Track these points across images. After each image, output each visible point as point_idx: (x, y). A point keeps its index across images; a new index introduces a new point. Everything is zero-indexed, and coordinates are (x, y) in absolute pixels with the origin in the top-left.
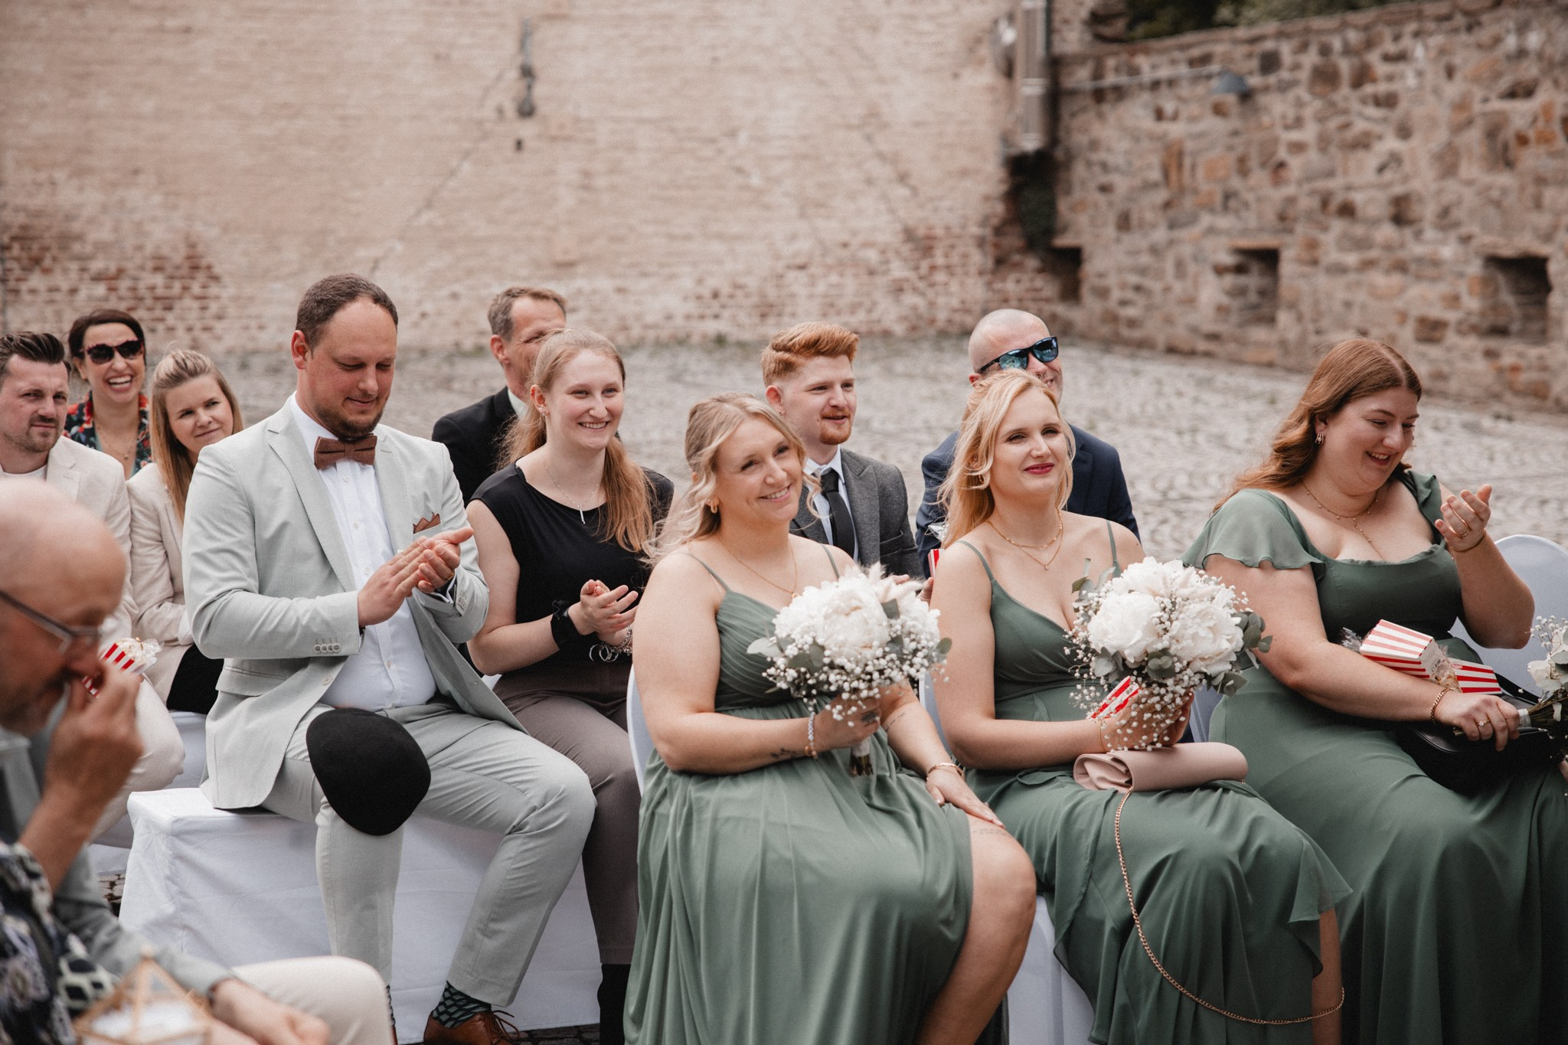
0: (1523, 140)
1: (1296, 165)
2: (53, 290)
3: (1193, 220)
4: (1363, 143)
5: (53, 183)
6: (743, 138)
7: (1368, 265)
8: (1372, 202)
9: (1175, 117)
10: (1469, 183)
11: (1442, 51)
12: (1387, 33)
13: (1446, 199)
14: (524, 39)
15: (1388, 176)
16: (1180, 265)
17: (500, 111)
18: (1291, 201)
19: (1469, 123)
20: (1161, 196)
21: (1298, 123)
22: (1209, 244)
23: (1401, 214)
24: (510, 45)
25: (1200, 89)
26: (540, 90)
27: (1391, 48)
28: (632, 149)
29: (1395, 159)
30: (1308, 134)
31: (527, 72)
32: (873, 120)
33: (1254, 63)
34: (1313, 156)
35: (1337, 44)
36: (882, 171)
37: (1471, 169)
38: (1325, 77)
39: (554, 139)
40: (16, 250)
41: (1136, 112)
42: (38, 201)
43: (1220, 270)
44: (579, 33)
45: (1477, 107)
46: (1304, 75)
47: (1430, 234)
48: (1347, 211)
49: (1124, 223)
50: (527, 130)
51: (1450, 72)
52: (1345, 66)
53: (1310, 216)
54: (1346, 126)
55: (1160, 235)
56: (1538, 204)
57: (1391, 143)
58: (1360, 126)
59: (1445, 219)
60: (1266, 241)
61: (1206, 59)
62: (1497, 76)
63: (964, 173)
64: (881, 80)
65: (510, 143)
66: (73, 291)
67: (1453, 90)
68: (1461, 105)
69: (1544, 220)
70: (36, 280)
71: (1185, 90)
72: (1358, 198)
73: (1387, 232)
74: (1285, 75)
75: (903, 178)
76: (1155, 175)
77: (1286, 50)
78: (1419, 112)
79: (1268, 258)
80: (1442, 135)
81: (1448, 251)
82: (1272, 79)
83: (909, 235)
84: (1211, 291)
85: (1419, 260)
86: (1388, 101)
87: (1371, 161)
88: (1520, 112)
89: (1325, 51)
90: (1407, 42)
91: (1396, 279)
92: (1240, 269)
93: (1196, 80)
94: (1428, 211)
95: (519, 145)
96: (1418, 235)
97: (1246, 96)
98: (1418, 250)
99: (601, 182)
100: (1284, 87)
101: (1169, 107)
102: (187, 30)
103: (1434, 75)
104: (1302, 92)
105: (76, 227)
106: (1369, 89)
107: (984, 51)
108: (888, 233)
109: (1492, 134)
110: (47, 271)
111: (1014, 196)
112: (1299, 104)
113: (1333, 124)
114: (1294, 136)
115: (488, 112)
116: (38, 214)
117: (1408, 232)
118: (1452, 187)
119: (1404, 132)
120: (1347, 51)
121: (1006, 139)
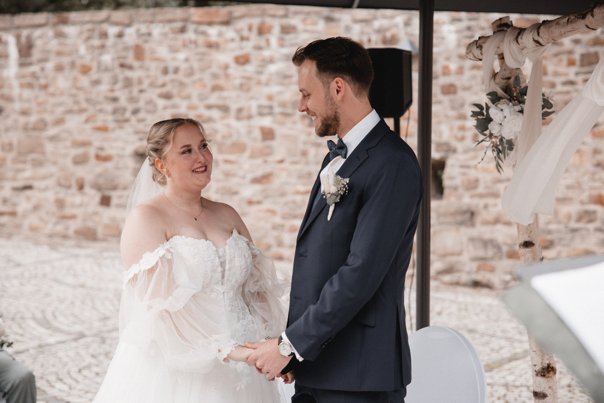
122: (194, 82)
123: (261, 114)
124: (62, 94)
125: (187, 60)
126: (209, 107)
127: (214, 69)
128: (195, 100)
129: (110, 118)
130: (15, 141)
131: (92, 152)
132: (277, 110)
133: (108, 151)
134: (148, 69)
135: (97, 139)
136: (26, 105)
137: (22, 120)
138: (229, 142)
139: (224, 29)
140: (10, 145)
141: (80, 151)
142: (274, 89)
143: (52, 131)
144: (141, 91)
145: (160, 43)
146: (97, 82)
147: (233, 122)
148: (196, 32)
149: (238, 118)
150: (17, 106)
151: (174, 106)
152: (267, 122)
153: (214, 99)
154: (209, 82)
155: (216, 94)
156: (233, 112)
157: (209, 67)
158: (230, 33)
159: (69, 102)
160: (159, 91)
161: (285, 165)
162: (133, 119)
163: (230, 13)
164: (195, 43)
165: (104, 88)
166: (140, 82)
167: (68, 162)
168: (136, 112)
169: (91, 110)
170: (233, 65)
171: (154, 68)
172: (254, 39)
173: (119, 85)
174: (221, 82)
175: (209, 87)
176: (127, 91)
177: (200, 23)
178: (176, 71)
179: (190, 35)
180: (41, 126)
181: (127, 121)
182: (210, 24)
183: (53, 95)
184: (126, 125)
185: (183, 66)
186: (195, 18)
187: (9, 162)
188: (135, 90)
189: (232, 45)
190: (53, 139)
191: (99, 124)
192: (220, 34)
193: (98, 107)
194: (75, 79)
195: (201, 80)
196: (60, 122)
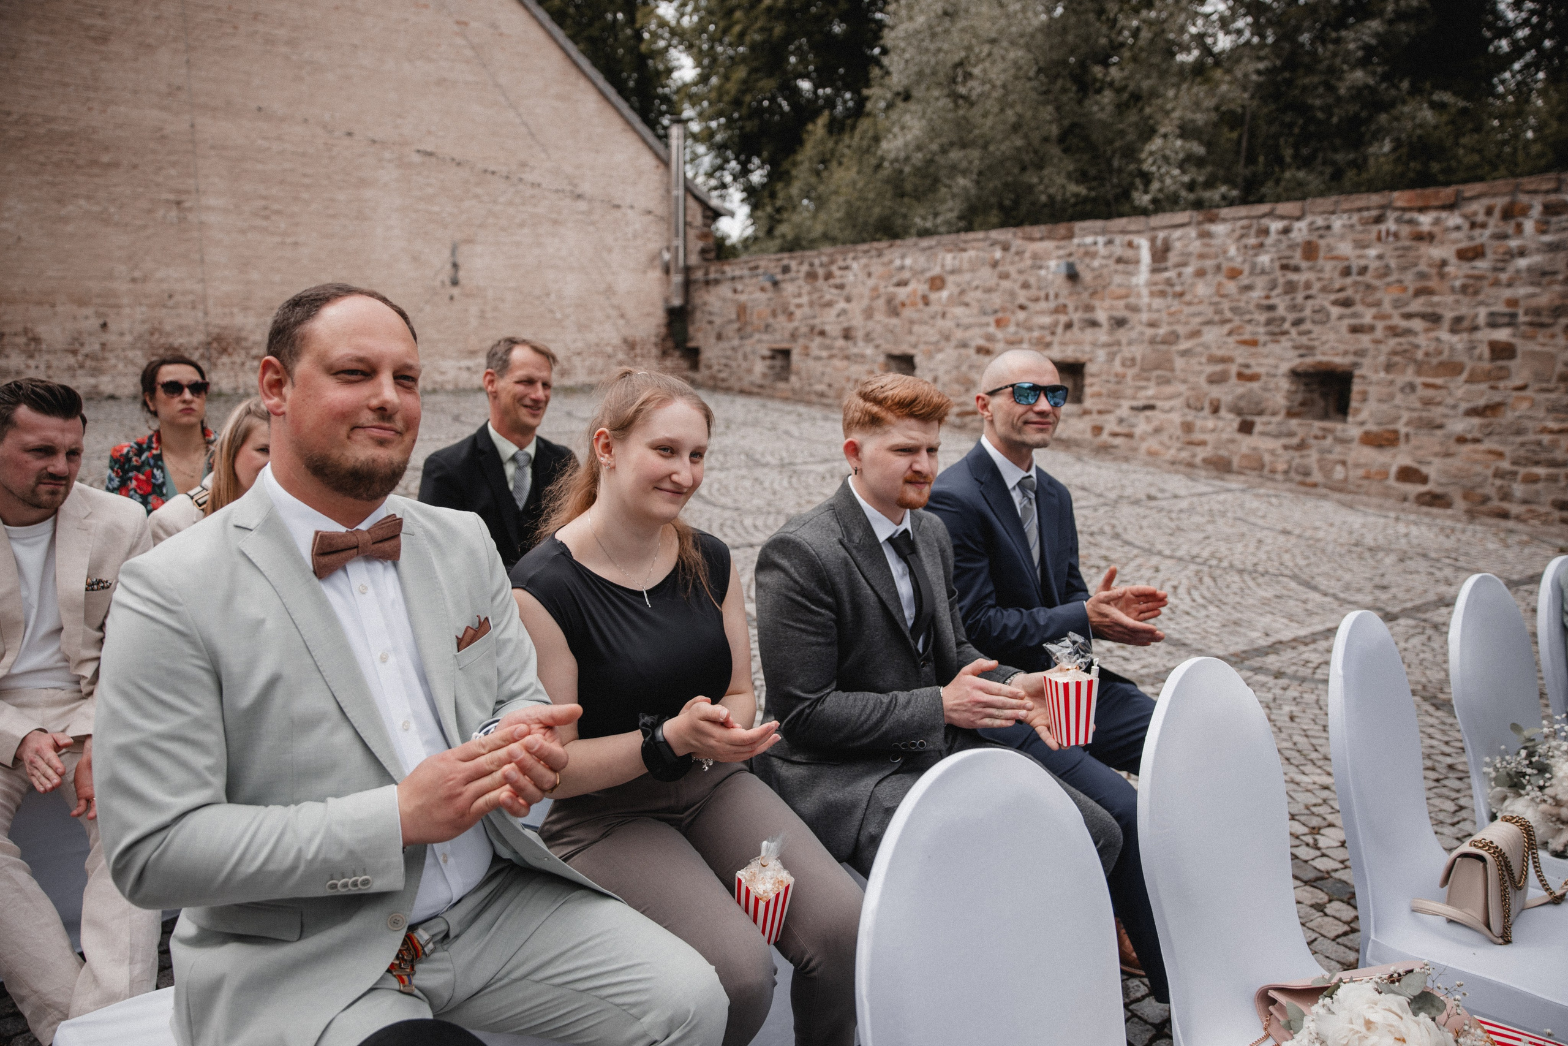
0: (903, 305)
1: (798, 313)
2: (233, 363)
3: (751, 336)
4: (829, 304)
5: (232, 314)
6: (553, 297)
7: (831, 357)
8: (833, 329)
9: (742, 292)
10: (879, 322)
11: (866, 266)
12: (839, 257)
13: (869, 329)
14: (454, 250)
15: (842, 318)
16: (745, 357)
17: (443, 283)
18: (796, 329)
19: (878, 297)
20: (736, 326)
21: (799, 295)
22: (758, 346)
23: (847, 335)
24: (447, 253)
25: (754, 280)
26: (461, 274)
27: (841, 263)
28: (503, 300)
29: (844, 312)
30: (805, 300)
31: (455, 266)
32: (609, 291)
33: (778, 270)
34: (806, 310)
35: (817, 262)
36: (614, 313)
37: (879, 316)
38: (812, 276)
39: (467, 296)
40: (215, 345)
41: (725, 290)
42: (224, 322)
43: (764, 358)
44: (479, 249)
45: (882, 290)
46: (802, 275)
47: (861, 344)
48: (822, 333)
49: (719, 337)
50: (455, 291)
51: (869, 275)
52: (821, 272)
53: (805, 335)
54: (821, 297)
55: (736, 342)
56: (910, 332)
57: (842, 305)
58: (828, 297)
59: (868, 338)
60: (784, 345)
61: (756, 268)
62: (891, 277)
63: (648, 315)
64: (613, 273)
65: (447, 298)
66: (243, 364)
67: (871, 282)
68: (875, 289)
69: (913, 339)
70: (225, 359)
71: (747, 281)
72: (827, 328)
73: (840, 343)
74: (793, 274)
75: (622, 316)
76: (733, 316)
77: (793, 264)
78: (855, 292)
79: (786, 353)
80: (865, 302)
81: (869, 351)
82: (787, 276)
83: (625, 341)
84: (760, 367)
85: (856, 355)
86: (841, 287)
87: (833, 312)
88: (902, 293)
89: (811, 265)
90: (849, 262)
91: (845, 363)
92: (773, 358)
93: (751, 277)
94: (860, 334)
95: (452, 298)
96: (855, 344)
97: (775, 284)
98: (855, 350)
99: (489, 315)
100: (793, 280)
101: (740, 287)
102: (296, 244)
103: (862, 276)
104: (801, 282)
105: (244, 334)
106: (832, 281)
107: (657, 263)
108: (616, 340)
109: (890, 301)
110: (230, 355)
111: (670, 325)
112: (800, 287)
113: (816, 296)
114: (798, 301)
115: (437, 283)
116: (225, 328)
117: (850, 343)
118: (871, 324)
119: (848, 300)
120: (822, 265)
121: (667, 300)
122: (1388, 284)
123: (1493, 325)
124: (1201, 302)
125: (1380, 257)
126: (1408, 316)
127: (1423, 267)
128: (1387, 307)
129: (1262, 330)
130: (1139, 357)
131: (1234, 369)
132: (1522, 318)
133: (1256, 369)
134: (1321, 271)
135: (1241, 355)
136: (1155, 316)
137: (1150, 332)
138: (1435, 361)
139: (1444, 215)
140: (1133, 360)
141: (1218, 368)
142: (1522, 291)
143: (1184, 345)
144: (1308, 297)
145: (1342, 237)
146: (1248, 288)
147: (1445, 335)
148: (1398, 220)
149: (1453, 331)
150: (1145, 317)
151: (1355, 315)
152: (1502, 335)
153: (1416, 306)
154: (1412, 285)
155: (1422, 299)
156: (1446, 324)
157: (1416, 265)
158: (1453, 219)
159: (1209, 312)
160: (1333, 297)
161: (1527, 393)
162: (1293, 332)
163: (1458, 194)
164: (1396, 235)
165: (1257, 294)
166: (1308, 285)
167: (1202, 381)
168: (1297, 323)
169: (1237, 321)
170: (1453, 260)
171: (1329, 269)
172: (1494, 224)
173: (1278, 290)
174: (1433, 283)
175: (1411, 291)
176: (1288, 297)
177: (1404, 210)
178: (1363, 270)
179: (1391, 225)
180: (1172, 338)
181: (1285, 333)
182: (1422, 210)
183: (1189, 304)
184: (1283, 339)
185: (1374, 265)
186: (1399, 204)
187: (1129, 379)
188: (1299, 297)
189: (1455, 235)
190: (1184, 353)
191: (1246, 337)
192: (1437, 222)
193: (1248, 317)
194: (1220, 284)
195: (1400, 281)
196: (1195, 334)
